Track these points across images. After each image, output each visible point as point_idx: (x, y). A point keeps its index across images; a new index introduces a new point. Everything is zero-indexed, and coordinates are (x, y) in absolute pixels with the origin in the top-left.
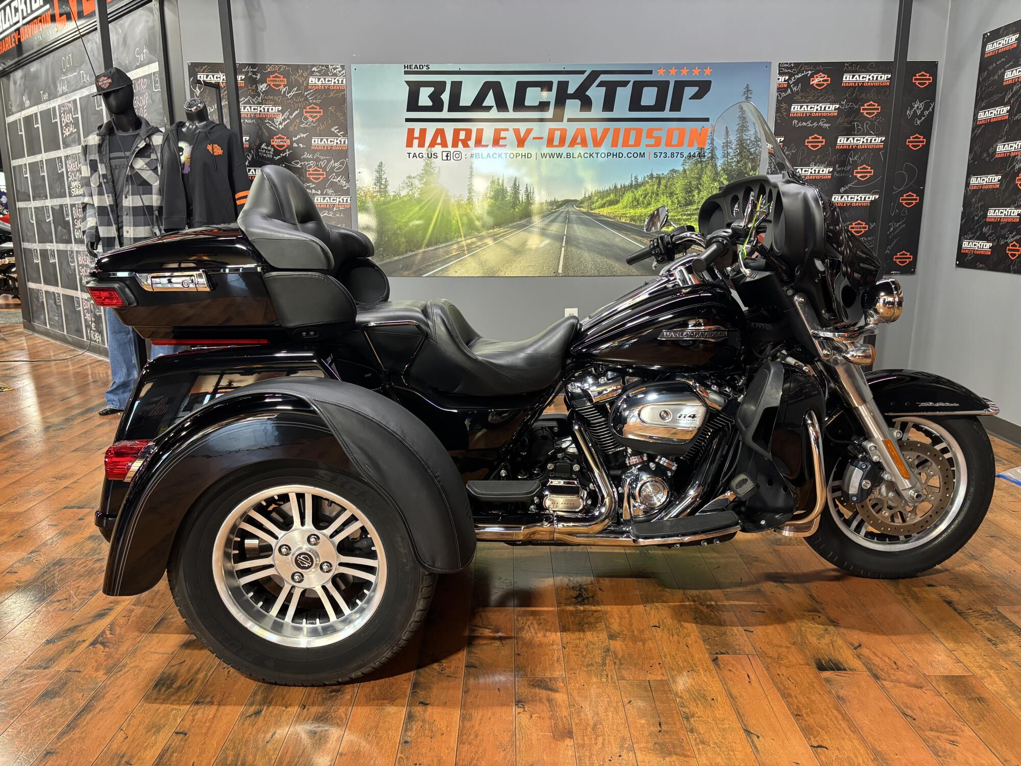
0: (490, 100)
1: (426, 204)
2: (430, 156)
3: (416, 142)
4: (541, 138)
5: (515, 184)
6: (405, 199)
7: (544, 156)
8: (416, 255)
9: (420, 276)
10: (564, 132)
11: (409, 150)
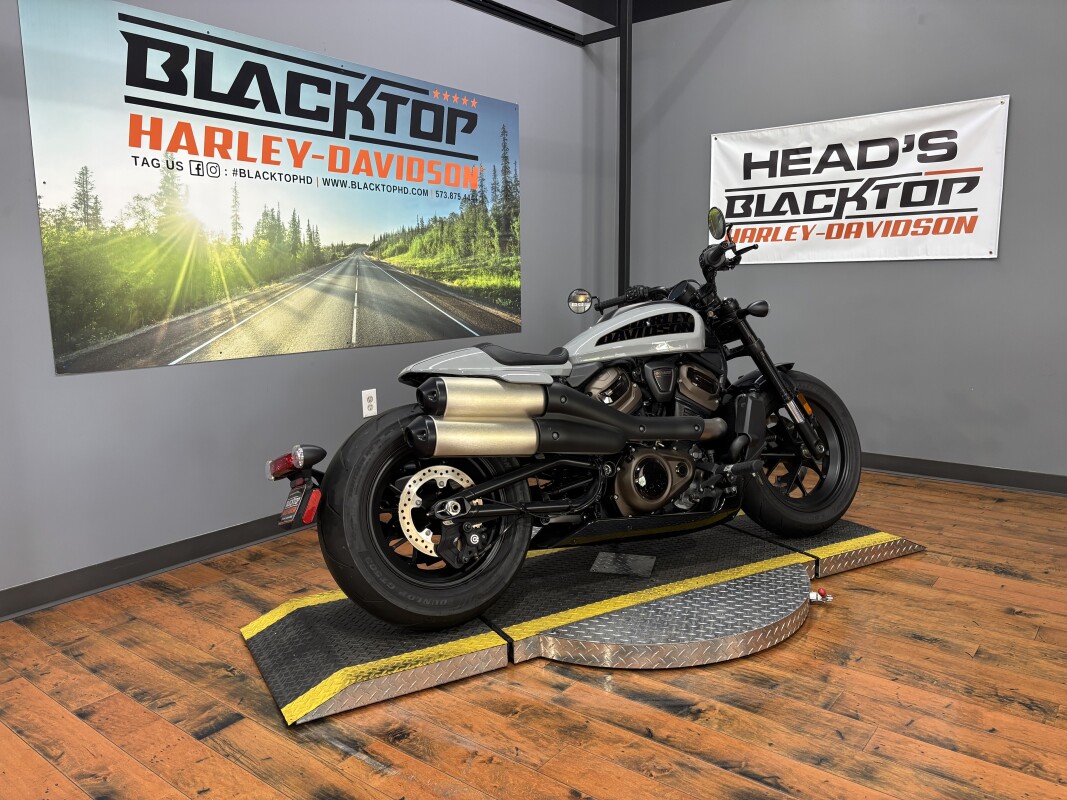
0: (253, 92)
1: (169, 244)
2: (170, 165)
3: (146, 140)
4: (322, 158)
5: (294, 220)
6: (134, 235)
7: (326, 182)
8: (156, 329)
9: (165, 364)
10: (346, 152)
11: (135, 151)
